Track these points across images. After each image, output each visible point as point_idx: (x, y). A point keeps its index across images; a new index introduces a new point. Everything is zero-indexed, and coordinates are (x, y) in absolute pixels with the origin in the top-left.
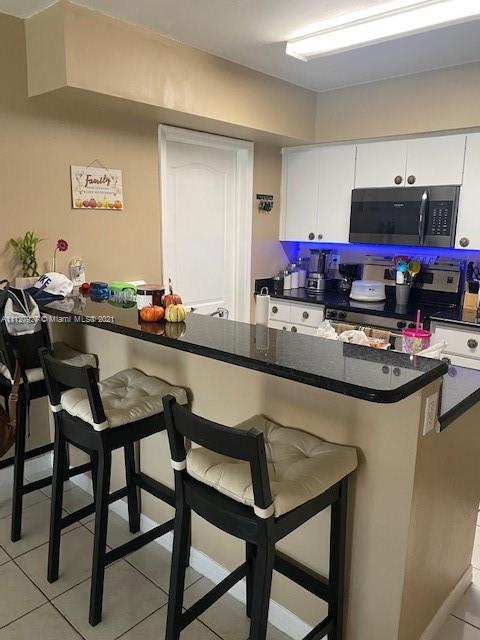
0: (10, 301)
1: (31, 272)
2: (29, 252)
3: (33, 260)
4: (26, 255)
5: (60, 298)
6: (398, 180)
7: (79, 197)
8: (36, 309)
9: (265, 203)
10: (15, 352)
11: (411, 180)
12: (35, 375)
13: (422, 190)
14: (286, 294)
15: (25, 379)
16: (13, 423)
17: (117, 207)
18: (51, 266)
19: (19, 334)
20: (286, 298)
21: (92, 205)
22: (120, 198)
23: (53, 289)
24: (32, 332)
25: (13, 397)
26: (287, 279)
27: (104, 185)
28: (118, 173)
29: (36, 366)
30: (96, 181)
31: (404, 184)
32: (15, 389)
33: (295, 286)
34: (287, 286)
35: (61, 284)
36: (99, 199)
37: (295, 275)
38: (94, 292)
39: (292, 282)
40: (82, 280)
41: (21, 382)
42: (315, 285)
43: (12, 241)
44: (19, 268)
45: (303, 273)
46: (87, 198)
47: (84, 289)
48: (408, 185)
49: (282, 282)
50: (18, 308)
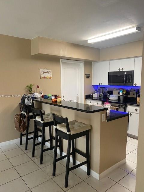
0: (26, 98)
1: (31, 93)
2: (31, 88)
3: (32, 90)
4: (30, 89)
5: (37, 98)
6: (119, 70)
7: (42, 76)
8: (32, 100)
9: (88, 76)
10: (27, 109)
11: (123, 69)
12: (31, 114)
13: (125, 72)
14: (94, 98)
15: (29, 115)
16: (26, 124)
17: (50, 78)
18: (35, 91)
19: (28, 105)
20: (94, 99)
21: (45, 78)
22: (51, 76)
23: (36, 96)
24: (31, 105)
25: (26, 118)
26: (94, 95)
27: (48, 73)
28: (51, 70)
29: (31, 112)
30: (46, 72)
31: (121, 70)
32: (27, 117)
33: (96, 96)
34: (94, 96)
35: (37, 95)
36: (46, 76)
37: (96, 94)
38: (45, 97)
39: (95, 95)
40: (42, 94)
41: (28, 115)
42: (101, 96)
43: (27, 86)
44: (29, 92)
45: (98, 93)
46: (43, 76)
47: (42, 97)
48: (122, 71)
49: (92, 95)
50: (28, 100)
